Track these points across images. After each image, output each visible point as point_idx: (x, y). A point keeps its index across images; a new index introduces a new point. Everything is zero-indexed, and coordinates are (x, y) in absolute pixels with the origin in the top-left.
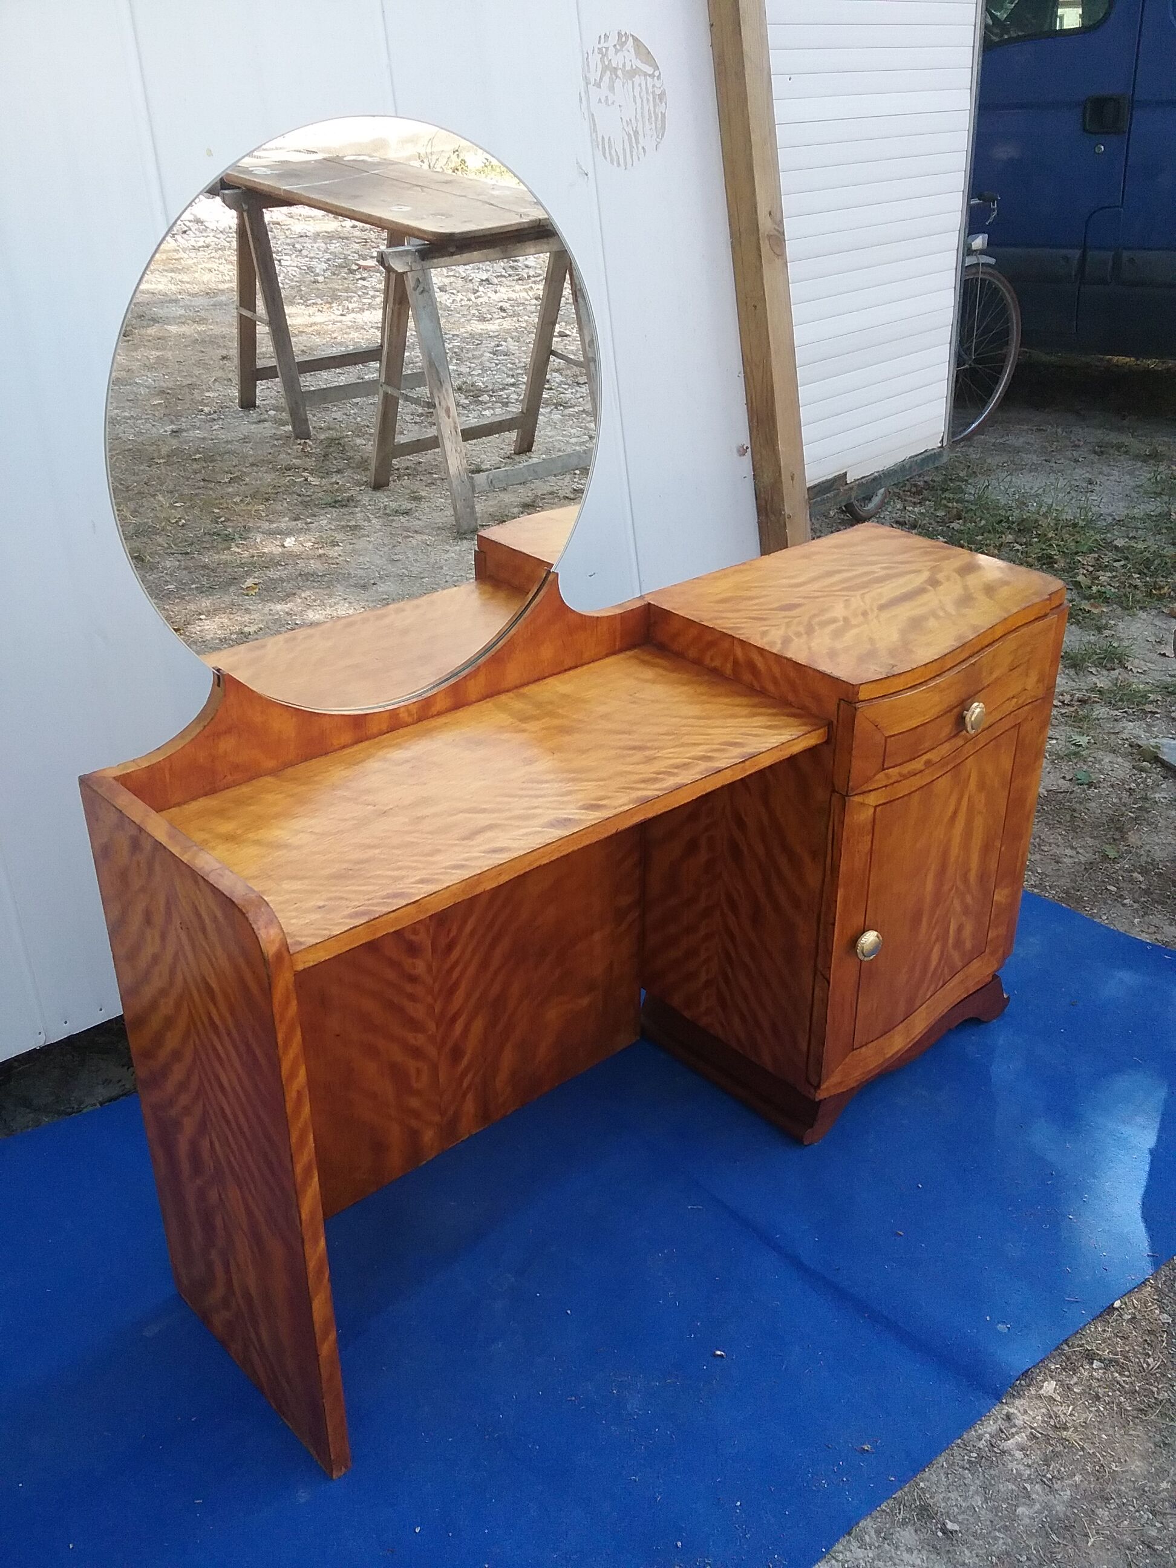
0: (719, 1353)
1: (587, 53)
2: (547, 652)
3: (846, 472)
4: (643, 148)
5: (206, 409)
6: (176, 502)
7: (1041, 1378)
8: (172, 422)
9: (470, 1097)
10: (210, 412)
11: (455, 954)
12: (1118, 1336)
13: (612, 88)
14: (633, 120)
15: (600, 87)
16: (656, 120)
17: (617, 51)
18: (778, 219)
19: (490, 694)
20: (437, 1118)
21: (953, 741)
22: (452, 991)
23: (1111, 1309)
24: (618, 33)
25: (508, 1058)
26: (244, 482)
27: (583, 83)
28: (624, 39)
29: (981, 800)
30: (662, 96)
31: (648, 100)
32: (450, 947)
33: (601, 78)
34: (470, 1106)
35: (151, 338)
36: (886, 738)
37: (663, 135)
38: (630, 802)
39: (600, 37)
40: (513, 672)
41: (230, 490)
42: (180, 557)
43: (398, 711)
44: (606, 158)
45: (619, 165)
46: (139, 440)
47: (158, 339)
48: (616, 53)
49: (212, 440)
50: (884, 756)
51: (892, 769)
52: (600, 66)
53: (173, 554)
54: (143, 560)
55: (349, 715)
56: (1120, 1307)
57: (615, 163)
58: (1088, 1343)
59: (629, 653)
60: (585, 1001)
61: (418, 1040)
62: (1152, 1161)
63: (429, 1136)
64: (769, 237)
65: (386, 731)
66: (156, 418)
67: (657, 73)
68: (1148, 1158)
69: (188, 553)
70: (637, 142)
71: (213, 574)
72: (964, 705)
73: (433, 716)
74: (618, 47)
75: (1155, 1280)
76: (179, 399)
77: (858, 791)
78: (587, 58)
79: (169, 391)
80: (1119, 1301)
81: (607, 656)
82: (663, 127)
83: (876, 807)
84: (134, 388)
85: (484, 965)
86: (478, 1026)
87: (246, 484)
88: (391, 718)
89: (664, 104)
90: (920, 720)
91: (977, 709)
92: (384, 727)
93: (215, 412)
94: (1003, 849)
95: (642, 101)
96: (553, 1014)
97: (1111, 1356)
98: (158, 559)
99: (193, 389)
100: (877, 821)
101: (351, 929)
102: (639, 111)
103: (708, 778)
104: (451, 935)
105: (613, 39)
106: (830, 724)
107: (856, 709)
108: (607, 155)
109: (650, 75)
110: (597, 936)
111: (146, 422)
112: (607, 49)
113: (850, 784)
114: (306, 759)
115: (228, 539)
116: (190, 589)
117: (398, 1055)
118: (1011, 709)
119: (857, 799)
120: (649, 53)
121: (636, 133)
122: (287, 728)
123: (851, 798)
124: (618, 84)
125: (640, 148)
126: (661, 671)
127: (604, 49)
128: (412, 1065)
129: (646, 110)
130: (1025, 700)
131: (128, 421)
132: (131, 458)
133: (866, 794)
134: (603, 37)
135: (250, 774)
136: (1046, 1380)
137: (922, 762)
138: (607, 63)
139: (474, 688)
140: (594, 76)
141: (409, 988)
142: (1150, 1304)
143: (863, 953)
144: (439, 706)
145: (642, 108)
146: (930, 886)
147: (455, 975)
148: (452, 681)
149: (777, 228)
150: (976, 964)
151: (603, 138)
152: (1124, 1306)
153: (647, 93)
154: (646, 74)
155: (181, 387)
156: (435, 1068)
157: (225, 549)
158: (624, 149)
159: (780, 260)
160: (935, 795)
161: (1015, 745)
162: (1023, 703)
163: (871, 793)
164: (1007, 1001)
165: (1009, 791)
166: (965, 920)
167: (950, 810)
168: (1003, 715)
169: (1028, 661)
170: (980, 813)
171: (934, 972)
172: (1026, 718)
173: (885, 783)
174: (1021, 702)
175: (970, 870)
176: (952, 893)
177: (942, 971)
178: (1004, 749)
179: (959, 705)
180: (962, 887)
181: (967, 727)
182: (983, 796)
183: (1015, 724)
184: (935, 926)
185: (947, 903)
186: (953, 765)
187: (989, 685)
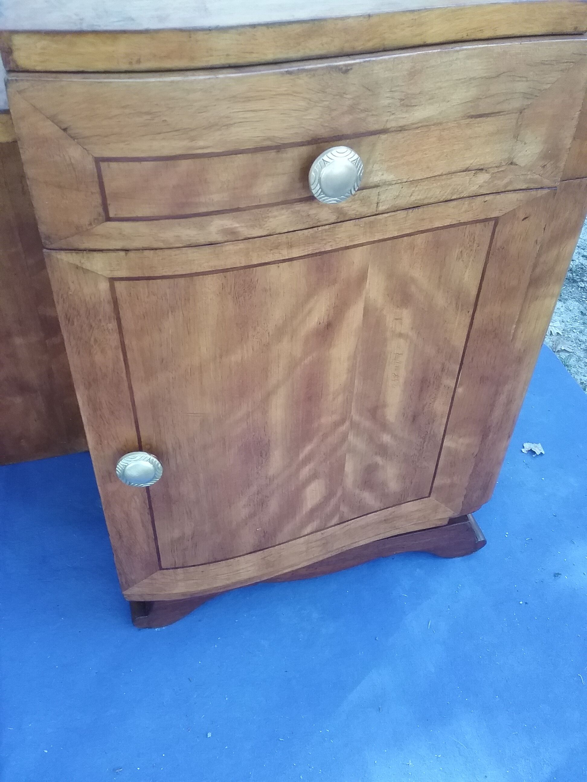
21: (299, 207)
29: (400, 321)
36: (98, 161)
50: (103, 194)
51: (131, 224)
77: (63, 245)
83: (112, 280)
91: (341, 160)
94: (460, 390)
100: (121, 302)
113: (41, 229)
118: (473, 189)
119: (65, 258)
123: (53, 253)
130: (511, 182)
133: (87, 254)
137: (212, 229)
146: (279, 414)
160: (265, 290)
161: (483, 255)
162: (506, 185)
163: (95, 254)
164: (484, 543)
165: (473, 318)
166: (379, 460)
167: (316, 320)
168: (452, 194)
169: (521, 111)
170: (400, 335)
171: (313, 511)
172: (512, 215)
173: (119, 245)
174: (500, 184)
175: (384, 406)
176: (343, 428)
177: (337, 509)
178: (456, 252)
179: (301, 144)
180: (367, 424)
181: (315, 189)
182: (406, 315)
183: (482, 217)
184: (308, 460)
185: (333, 439)
186: (309, 250)
187: (402, 129)
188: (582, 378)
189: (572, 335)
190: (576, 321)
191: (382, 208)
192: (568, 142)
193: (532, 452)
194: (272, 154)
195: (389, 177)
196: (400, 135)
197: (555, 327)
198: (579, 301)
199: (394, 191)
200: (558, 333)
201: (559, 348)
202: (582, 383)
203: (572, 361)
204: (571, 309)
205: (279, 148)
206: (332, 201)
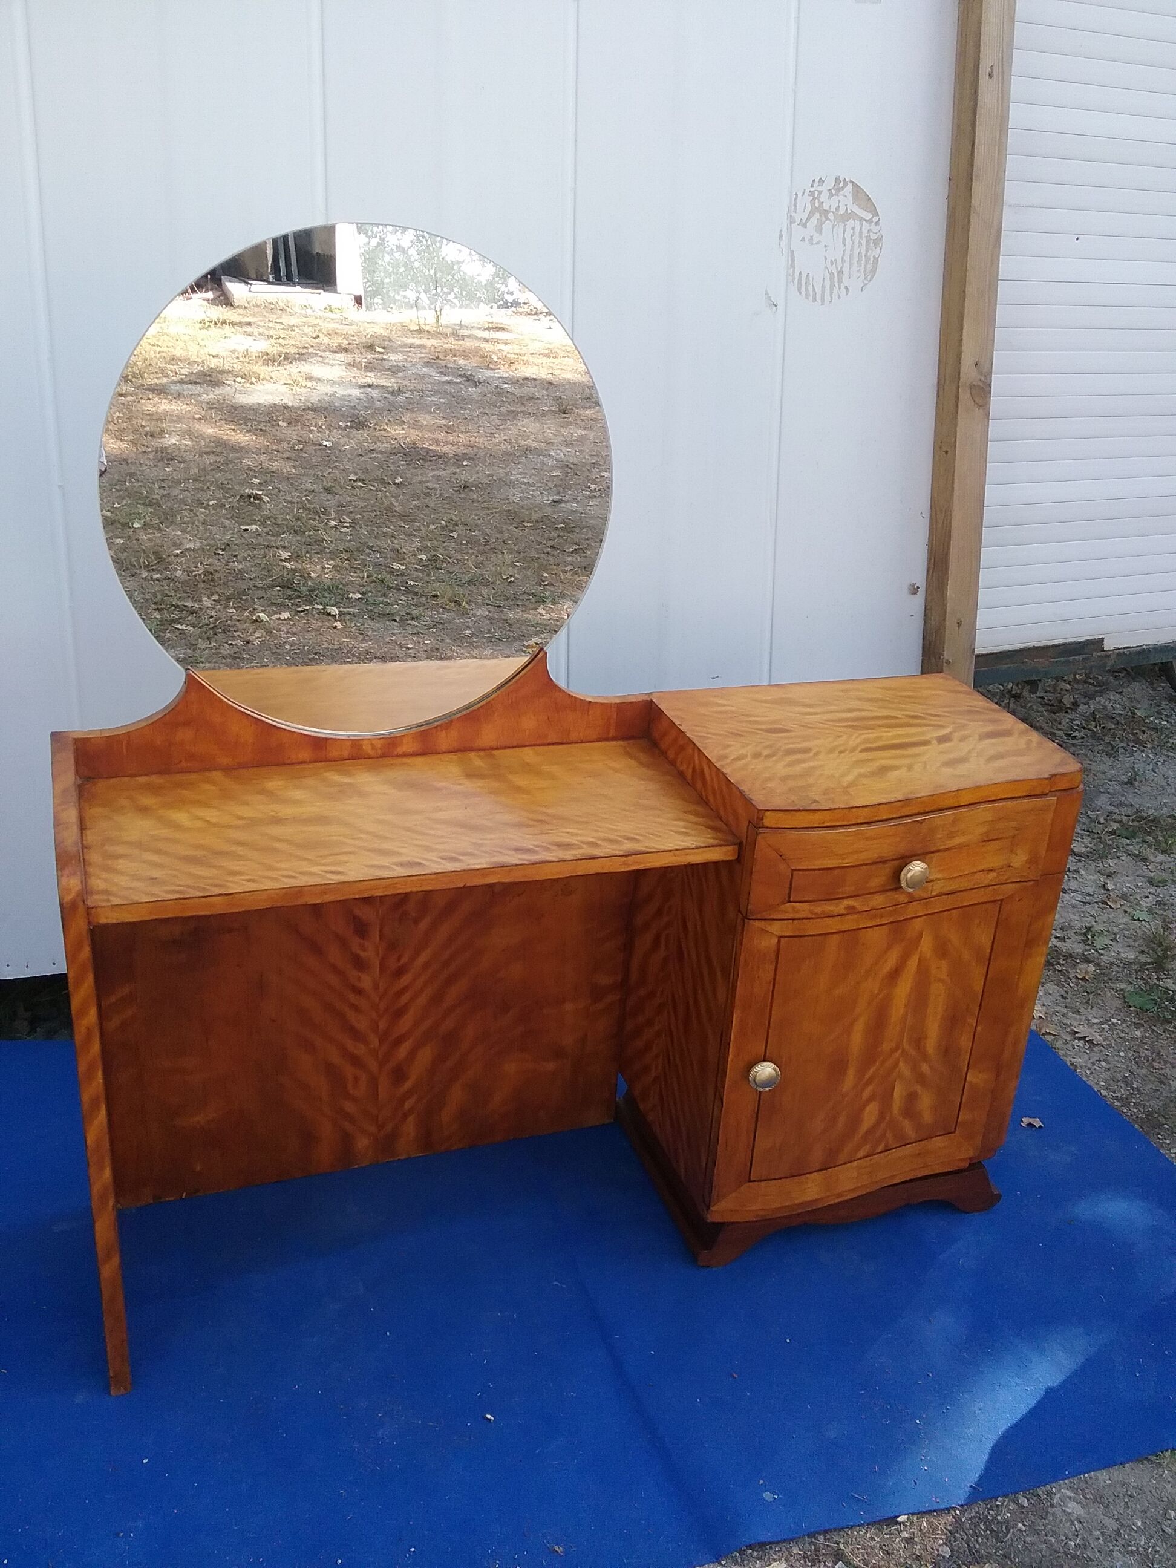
0: (489, 1416)
1: (796, 195)
2: (529, 723)
3: (1103, 639)
4: (846, 288)
5: (593, 487)
6: (518, 562)
7: (776, 1557)
8: (559, 493)
9: (411, 1119)
10: (595, 489)
11: (405, 980)
12: (881, 1548)
13: (819, 229)
14: (839, 261)
15: (806, 227)
16: (867, 262)
17: (831, 195)
18: (985, 371)
19: (462, 749)
20: (373, 1129)
21: (889, 894)
22: (400, 1013)
23: (893, 1520)
24: (836, 178)
25: (457, 1095)
26: (584, 555)
27: (786, 222)
28: (841, 185)
29: (940, 969)
30: (878, 241)
31: (860, 243)
32: (400, 972)
33: (808, 220)
34: (410, 1128)
35: (585, 418)
36: (793, 870)
37: (872, 278)
38: (486, 863)
39: (814, 181)
40: (488, 735)
41: (570, 559)
42: (492, 609)
43: (361, 742)
44: (800, 293)
45: (815, 300)
46: (521, 504)
47: (591, 420)
48: (830, 198)
49: (582, 513)
50: (790, 888)
51: (801, 904)
52: (809, 208)
53: (488, 604)
54: (460, 605)
55: (310, 736)
56: (903, 1523)
57: (811, 298)
58: (846, 1543)
59: (621, 743)
60: (551, 1066)
61: (360, 1050)
62: (1042, 1399)
63: (362, 1143)
64: (972, 387)
65: (347, 757)
66: (547, 488)
67: (875, 219)
68: (1039, 1394)
69: (500, 606)
70: (840, 281)
71: (508, 628)
72: (905, 860)
73: (397, 756)
74: (833, 192)
75: (963, 1512)
76: (577, 475)
77: (759, 916)
78: (795, 199)
79: (572, 466)
80: (906, 1517)
81: (599, 740)
82: (874, 271)
83: (780, 937)
84: (545, 459)
85: (437, 999)
86: (425, 1056)
87: (586, 557)
88: (352, 747)
89: (878, 248)
90: (837, 862)
91: (917, 867)
92: (346, 754)
93: (600, 490)
94: (979, 1028)
95: (853, 243)
96: (511, 1068)
97: (861, 1565)
98: (473, 606)
99: (594, 468)
100: (781, 952)
101: (158, 901)
102: (848, 253)
103: (579, 862)
104: (403, 961)
105: (830, 183)
106: (740, 844)
107: (757, 834)
108: (803, 289)
109: (866, 221)
110: (569, 1007)
111: (537, 490)
112: (820, 192)
113: (749, 907)
114: (260, 765)
115: (541, 601)
116: (484, 637)
117: (335, 1058)
118: (986, 882)
119: (757, 924)
120: (869, 199)
121: (840, 273)
122: (248, 735)
123: (751, 921)
124: (827, 226)
125: (843, 287)
126: (633, 763)
127: (816, 193)
128: (350, 1071)
129: (856, 252)
130: (1009, 878)
131: (523, 486)
132: (505, 518)
133: (770, 922)
134: (817, 180)
135: (203, 765)
136: (780, 1560)
137: (842, 906)
138: (817, 205)
139: (445, 740)
140: (801, 215)
141: (352, 997)
142: (939, 1532)
143: (754, 1080)
144: (407, 747)
145: (852, 250)
146: (857, 1038)
147: (405, 999)
148: (423, 728)
149: (983, 379)
150: (939, 1142)
151: (800, 273)
152: (908, 1524)
153: (861, 237)
154: (861, 219)
155: (584, 464)
156: (374, 1082)
157: (532, 609)
158: (823, 287)
159: (981, 410)
160: (863, 944)
161: (994, 924)
162: (1007, 880)
163: (775, 921)
164: (998, 1197)
165: (988, 968)
166: (919, 1089)
167: (890, 966)
168: (974, 885)
169: (1013, 837)
170: (940, 980)
171: (869, 1132)
172: (1011, 897)
173: (791, 916)
174: (1003, 878)
175: (926, 1038)
176: (897, 1055)
177: (884, 1135)
178: (977, 921)
179: (893, 860)
180: (913, 1052)
181: (904, 884)
182: (944, 964)
183: (992, 899)
184: (869, 1082)
185: (889, 1064)
186: (891, 920)
187: (948, 849)
188: (1073, 1060)
189: (1055, 1018)
190: (1057, 1005)
191: (934, 894)
192: (1043, 853)
193: (1030, 1125)
194: (881, 865)
195: (939, 876)
196: (946, 853)
197: (1038, 1011)
198: (1057, 985)
199: (941, 883)
200: (1040, 1017)
201: (1043, 1031)
202: (1072, 1064)
203: (1059, 1044)
204: (1051, 992)
205: (884, 862)
206: (910, 890)
